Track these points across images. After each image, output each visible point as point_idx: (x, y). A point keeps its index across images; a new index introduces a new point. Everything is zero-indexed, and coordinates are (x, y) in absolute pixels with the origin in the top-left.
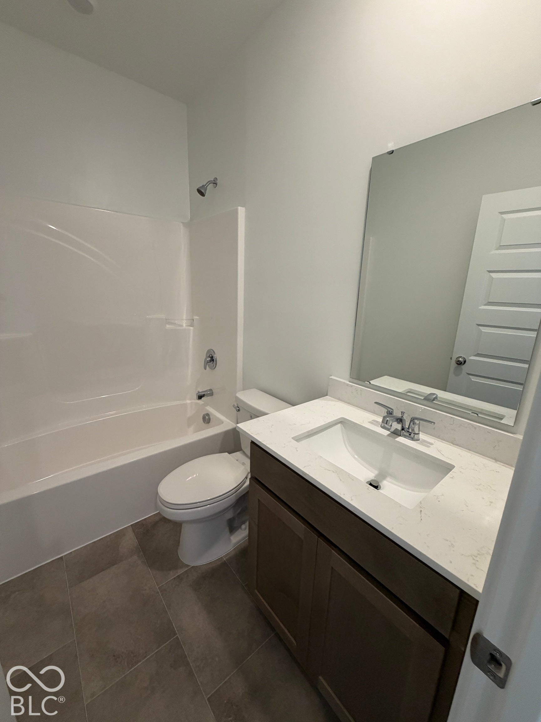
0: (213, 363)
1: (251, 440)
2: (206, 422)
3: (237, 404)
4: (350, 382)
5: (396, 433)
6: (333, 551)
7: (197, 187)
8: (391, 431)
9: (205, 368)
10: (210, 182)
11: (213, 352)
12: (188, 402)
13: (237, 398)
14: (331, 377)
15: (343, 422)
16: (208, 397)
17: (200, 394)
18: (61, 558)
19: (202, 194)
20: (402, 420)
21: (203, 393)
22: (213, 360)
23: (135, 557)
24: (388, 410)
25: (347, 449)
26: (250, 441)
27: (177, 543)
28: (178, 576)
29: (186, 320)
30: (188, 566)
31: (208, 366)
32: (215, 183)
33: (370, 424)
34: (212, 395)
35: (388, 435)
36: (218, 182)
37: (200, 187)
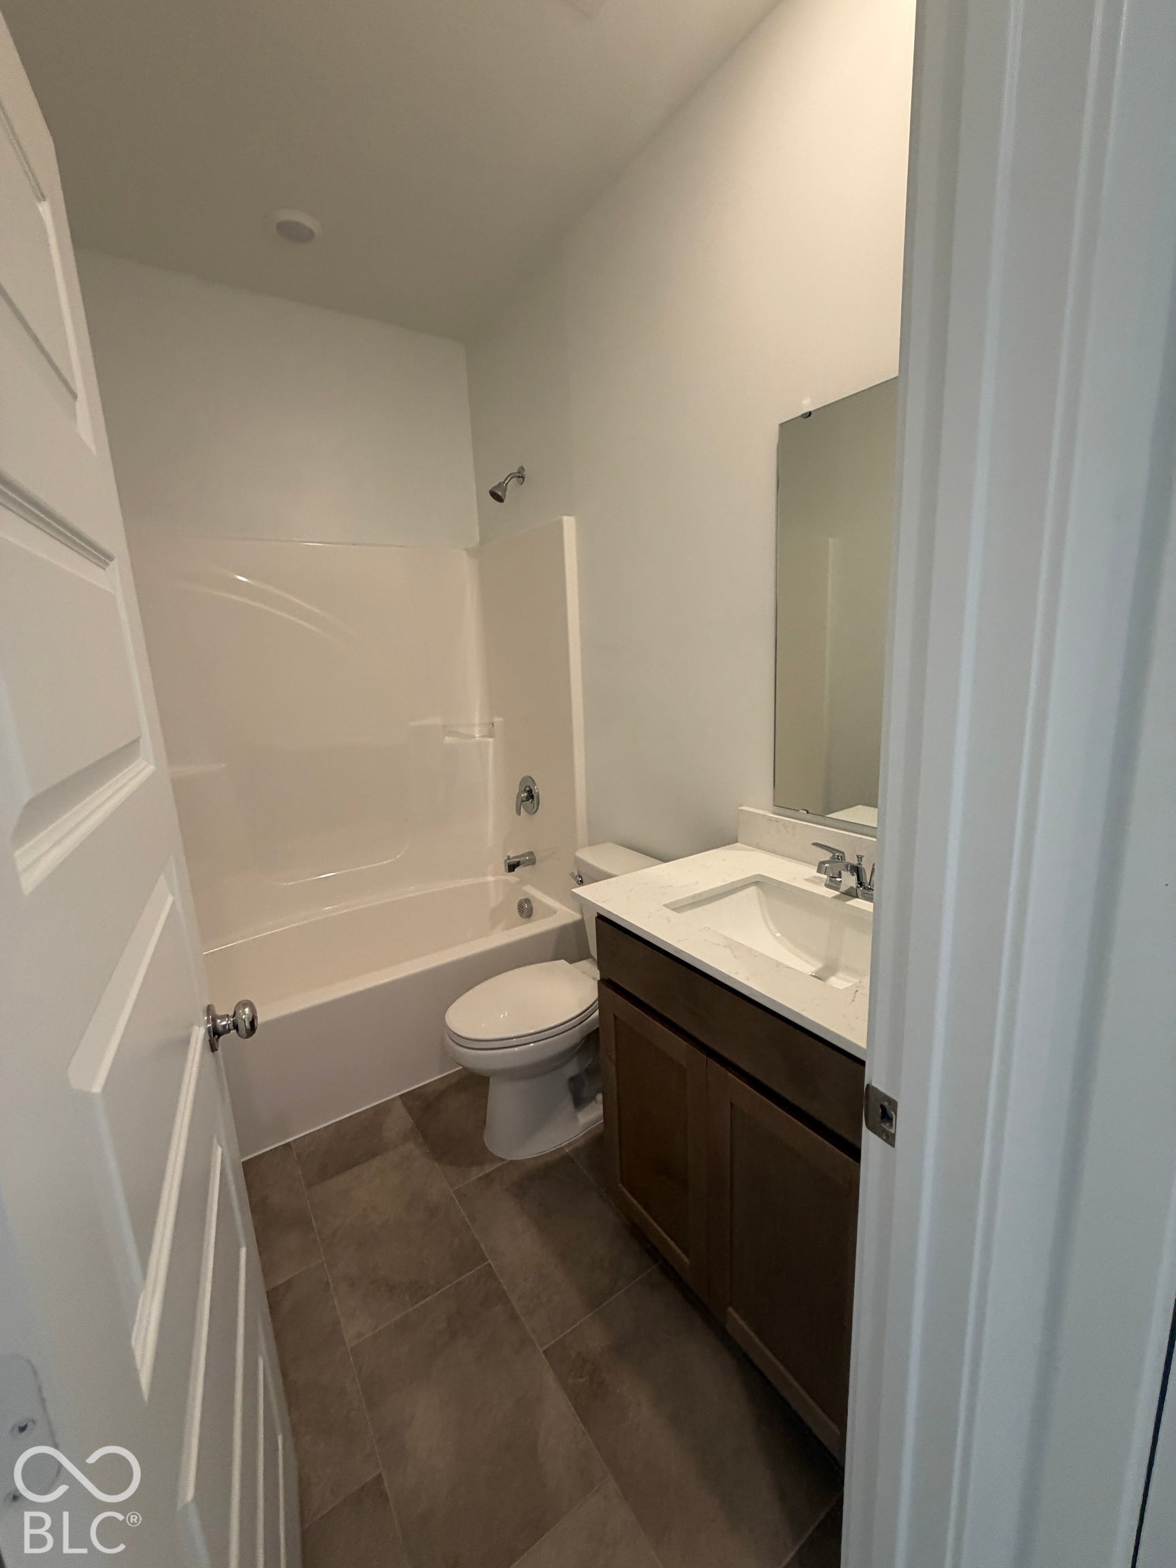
0: (532, 802)
1: (598, 913)
2: (525, 915)
3: (578, 872)
4: (774, 814)
5: (850, 894)
6: (729, 1074)
7: (490, 488)
8: (841, 890)
9: (519, 813)
10: (512, 476)
11: (530, 780)
12: (490, 879)
13: (578, 861)
14: (740, 808)
15: (759, 882)
16: (525, 866)
17: (511, 861)
18: (288, 1145)
19: (499, 499)
20: (859, 869)
21: (518, 860)
22: (532, 797)
23: (410, 1146)
24: (834, 855)
25: (769, 928)
26: (596, 916)
27: (482, 1124)
28: (487, 1175)
29: (480, 725)
30: (502, 1160)
31: (524, 808)
32: (520, 476)
33: (807, 882)
34: (534, 863)
35: (836, 897)
36: (526, 473)
37: (495, 487)
